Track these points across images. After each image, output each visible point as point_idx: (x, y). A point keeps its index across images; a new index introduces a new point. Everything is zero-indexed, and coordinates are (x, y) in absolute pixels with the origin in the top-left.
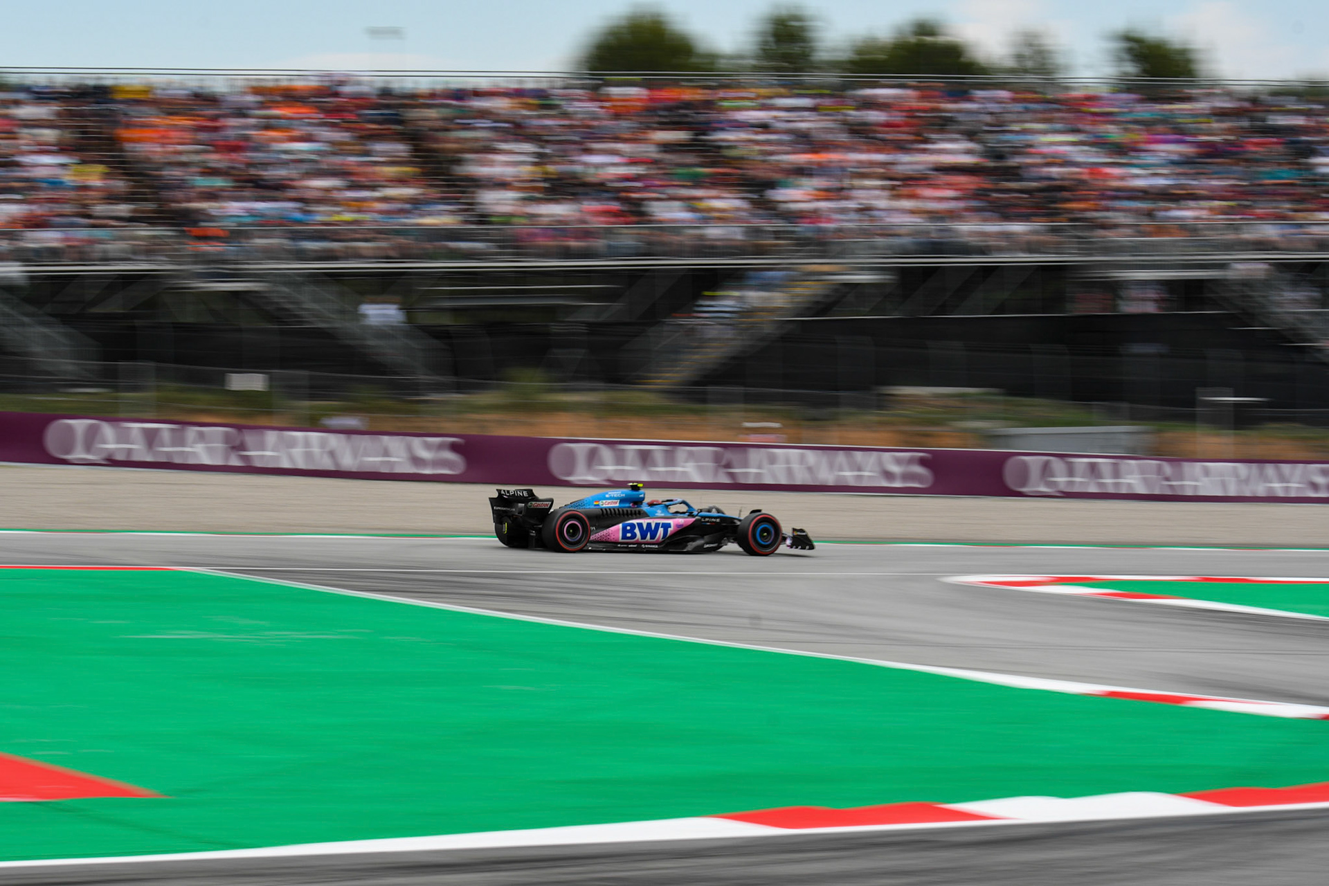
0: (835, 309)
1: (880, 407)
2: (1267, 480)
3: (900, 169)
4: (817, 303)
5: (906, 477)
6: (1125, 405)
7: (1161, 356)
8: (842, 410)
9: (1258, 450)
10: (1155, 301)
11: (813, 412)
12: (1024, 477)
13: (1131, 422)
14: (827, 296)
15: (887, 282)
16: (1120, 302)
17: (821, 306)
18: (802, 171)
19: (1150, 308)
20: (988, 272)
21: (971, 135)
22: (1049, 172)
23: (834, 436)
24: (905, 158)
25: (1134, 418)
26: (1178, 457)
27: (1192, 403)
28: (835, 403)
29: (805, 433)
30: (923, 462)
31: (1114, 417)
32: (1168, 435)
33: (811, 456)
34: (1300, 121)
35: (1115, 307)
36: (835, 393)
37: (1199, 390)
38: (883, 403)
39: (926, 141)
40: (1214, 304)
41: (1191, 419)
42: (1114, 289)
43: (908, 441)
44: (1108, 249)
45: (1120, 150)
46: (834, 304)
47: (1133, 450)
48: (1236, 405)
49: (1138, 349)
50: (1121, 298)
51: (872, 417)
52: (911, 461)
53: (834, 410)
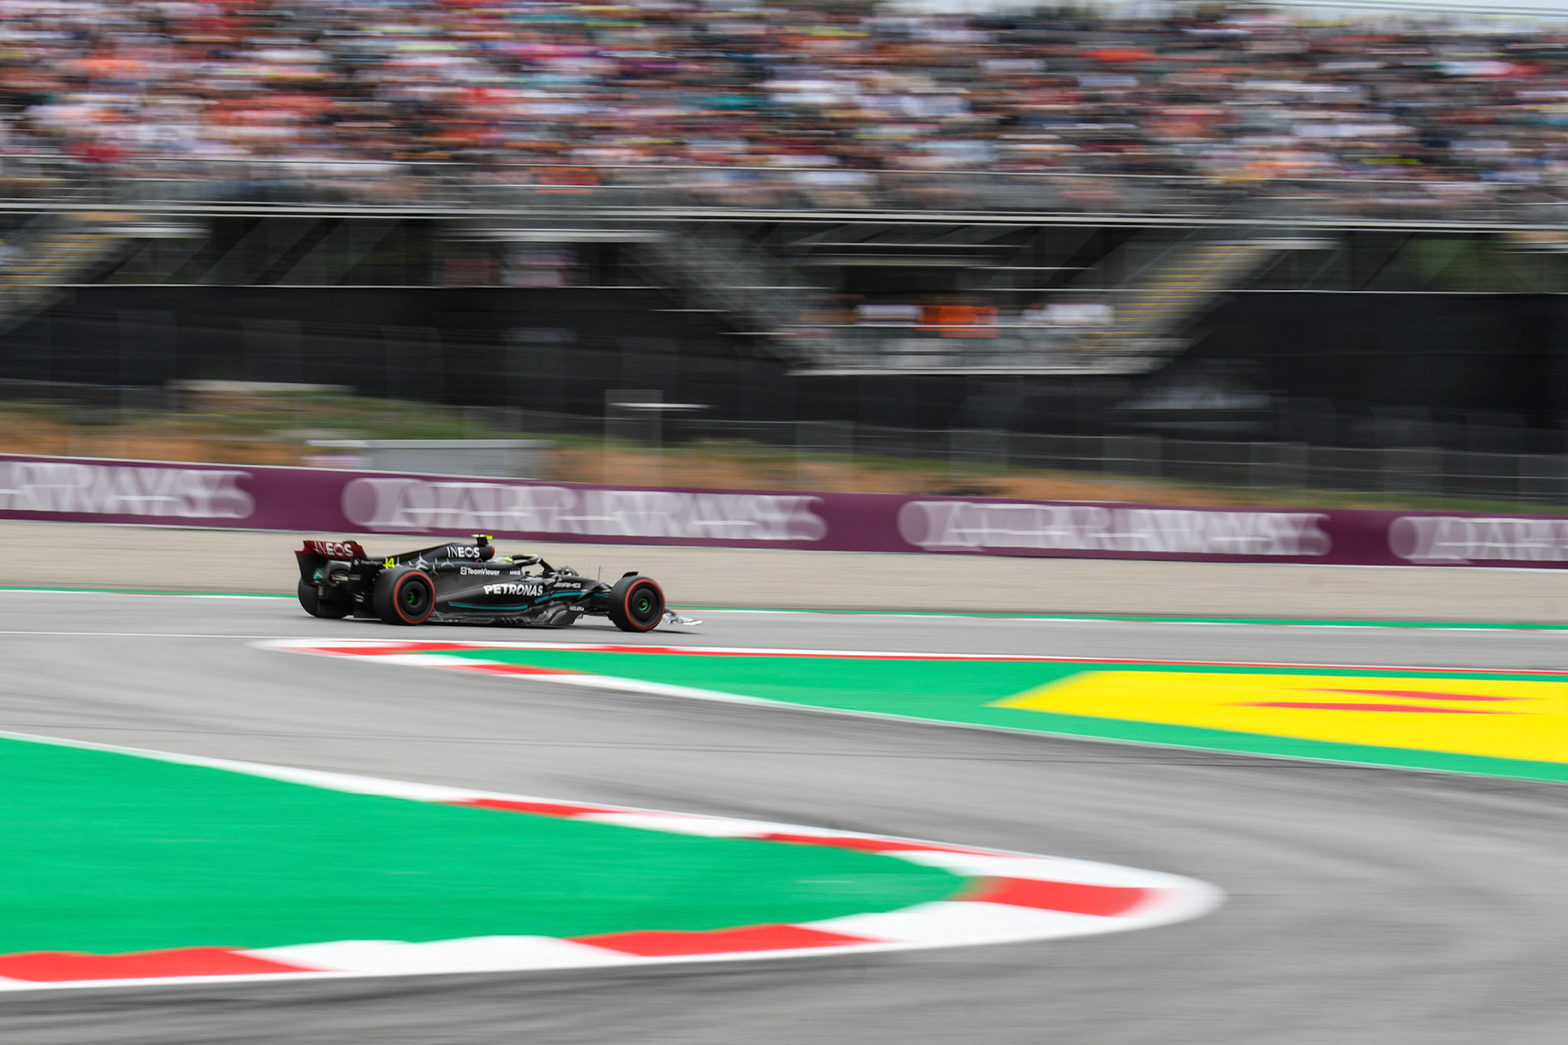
0: (117, 273)
1: (182, 408)
2: (701, 517)
3: (210, 85)
4: (100, 264)
5: (215, 504)
6: (515, 412)
7: (567, 346)
8: (124, 411)
9: (689, 476)
10: (560, 270)
11: (84, 413)
12: (371, 508)
13: (521, 434)
14: (113, 255)
15: (195, 237)
16: (505, 272)
17: (103, 269)
18: (82, 82)
19: (553, 281)
20: (330, 225)
21: (312, 39)
22: (416, 93)
23: (120, 445)
24: (224, 69)
25: (528, 428)
26: (583, 483)
27: (600, 410)
28: (115, 402)
29: (74, 441)
30: (240, 484)
31: (500, 427)
32: (571, 452)
33: (83, 474)
34: (758, 30)
35: (496, 278)
36: (113, 388)
37: (609, 392)
38: (187, 402)
39: (251, 47)
40: (633, 275)
41: (597, 430)
42: (500, 251)
43: (216, 456)
44: (496, 199)
45: (515, 64)
46: (118, 266)
47: (526, 472)
48: (666, 414)
49: (528, 335)
50: (506, 266)
51: (172, 420)
52: (223, 483)
53: (111, 411)
